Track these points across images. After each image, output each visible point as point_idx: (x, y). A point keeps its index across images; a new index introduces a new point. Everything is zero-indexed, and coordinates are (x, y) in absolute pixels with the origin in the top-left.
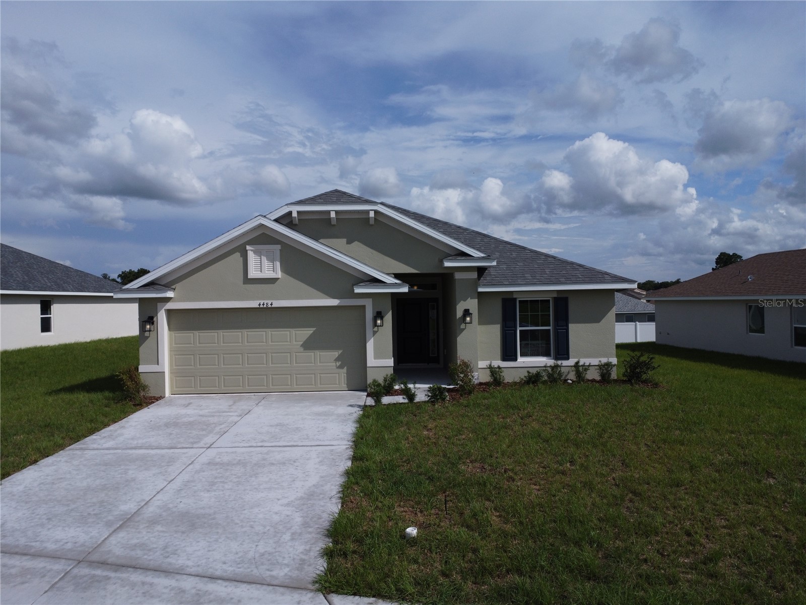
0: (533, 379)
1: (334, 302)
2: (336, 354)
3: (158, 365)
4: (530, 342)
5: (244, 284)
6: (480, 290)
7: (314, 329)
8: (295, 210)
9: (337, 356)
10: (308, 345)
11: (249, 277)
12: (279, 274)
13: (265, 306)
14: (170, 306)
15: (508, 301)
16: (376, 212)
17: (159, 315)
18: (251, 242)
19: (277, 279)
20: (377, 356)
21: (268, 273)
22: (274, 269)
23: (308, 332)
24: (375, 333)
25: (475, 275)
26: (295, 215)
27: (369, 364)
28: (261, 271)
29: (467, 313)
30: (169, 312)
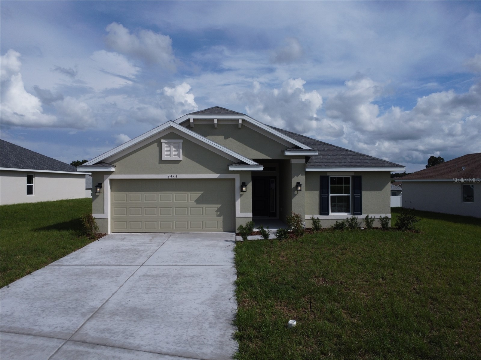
0: (340, 226)
1: (215, 176)
2: (217, 207)
3: (104, 214)
4: (337, 204)
5: (159, 163)
6: (307, 170)
7: (202, 192)
8: (192, 118)
10: (199, 201)
11: (162, 160)
12: (181, 158)
13: (172, 178)
14: (112, 177)
15: (324, 178)
16: (243, 120)
17: (105, 182)
18: (165, 138)
20: (242, 211)
21: (174, 158)
22: (178, 155)
23: (197, 194)
24: (241, 196)
25: (304, 161)
26: (192, 121)
27: (236, 216)
28: (170, 156)
29: (298, 184)
30: (112, 181)
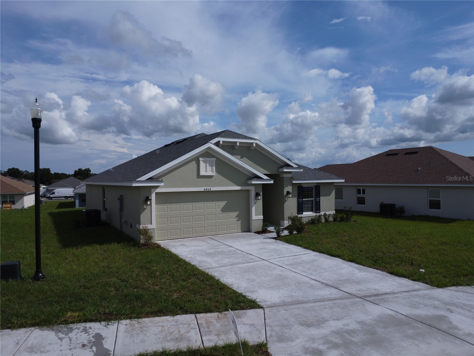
1: (238, 188)
2: (236, 214)
3: (151, 224)
4: (306, 206)
5: (197, 178)
7: (227, 202)
8: (221, 140)
10: (224, 210)
11: (200, 175)
12: (214, 174)
13: (207, 190)
14: (158, 190)
15: (299, 187)
16: (256, 144)
17: (152, 195)
18: (202, 156)
19: (213, 176)
20: (256, 215)
21: (209, 173)
22: (212, 171)
23: (223, 204)
24: (255, 203)
25: (290, 175)
26: (221, 143)
27: (252, 219)
28: (206, 172)
30: (157, 194)
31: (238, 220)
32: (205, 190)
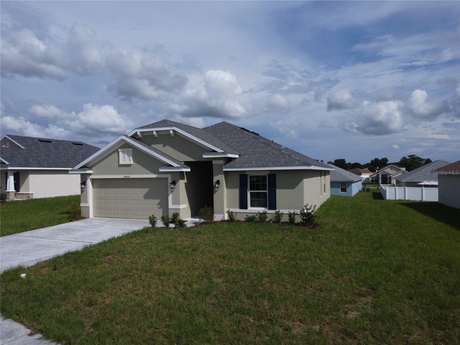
1: (155, 176)
2: (158, 201)
3: (87, 204)
4: (256, 199)
5: (118, 167)
7: (149, 189)
8: (139, 131)
9: (158, 202)
10: (146, 197)
11: (120, 164)
12: (132, 162)
13: (127, 178)
14: (92, 177)
15: (243, 176)
16: (174, 131)
17: (87, 181)
18: (120, 148)
19: (131, 165)
20: (173, 203)
21: (127, 162)
22: (130, 160)
23: (146, 190)
24: (172, 191)
25: (222, 162)
26: (139, 134)
27: (169, 208)
28: (125, 161)
29: (217, 182)
30: (93, 180)
31: (160, 208)
32: (125, 177)
